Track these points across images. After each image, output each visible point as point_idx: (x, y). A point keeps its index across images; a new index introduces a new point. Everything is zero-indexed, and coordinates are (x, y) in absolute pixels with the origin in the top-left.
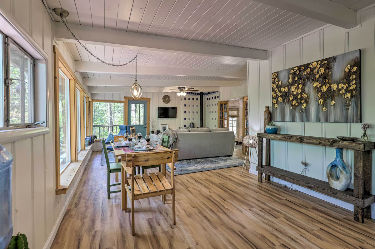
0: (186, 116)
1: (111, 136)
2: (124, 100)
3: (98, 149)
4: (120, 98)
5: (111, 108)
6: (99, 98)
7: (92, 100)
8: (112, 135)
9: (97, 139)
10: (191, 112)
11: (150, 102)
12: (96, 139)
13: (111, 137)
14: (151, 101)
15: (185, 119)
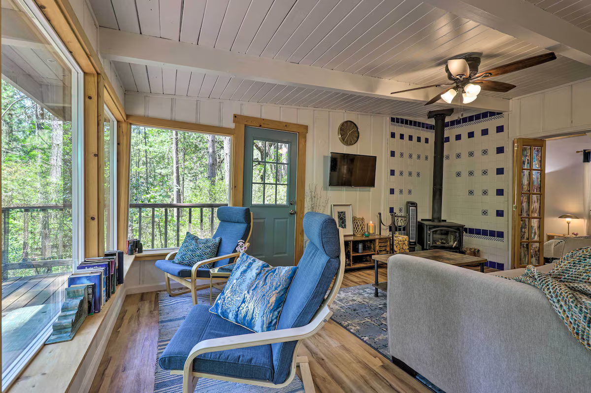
0: (394, 182)
1: (193, 242)
2: (232, 125)
3: (145, 285)
4: (220, 120)
5: (178, 168)
6: (153, 112)
7: (128, 116)
8: (195, 238)
9: (144, 253)
10: (406, 174)
11: (305, 137)
12: (140, 251)
13: (191, 248)
14: (309, 136)
15: (392, 191)
